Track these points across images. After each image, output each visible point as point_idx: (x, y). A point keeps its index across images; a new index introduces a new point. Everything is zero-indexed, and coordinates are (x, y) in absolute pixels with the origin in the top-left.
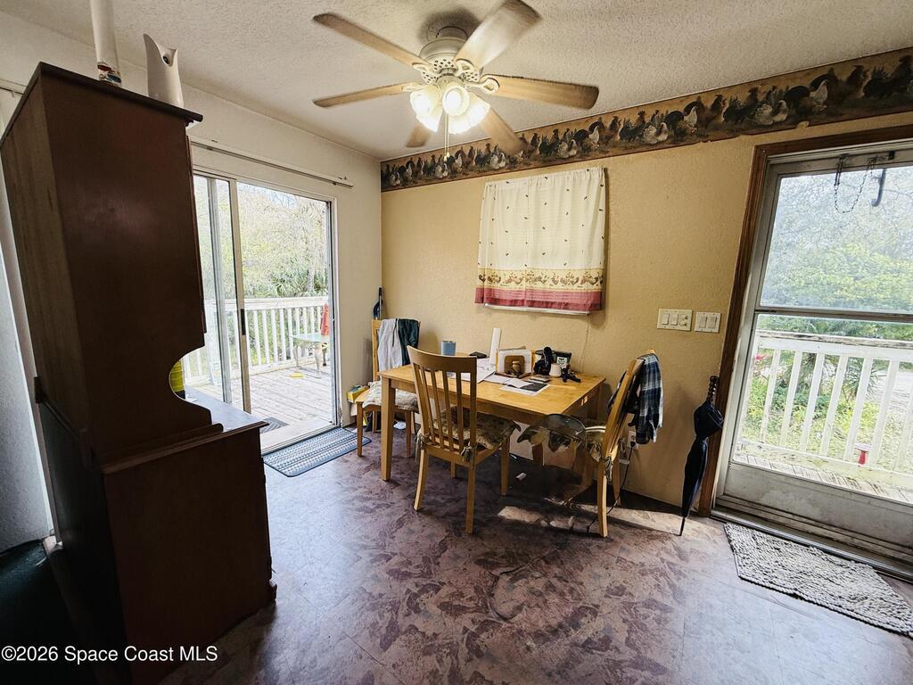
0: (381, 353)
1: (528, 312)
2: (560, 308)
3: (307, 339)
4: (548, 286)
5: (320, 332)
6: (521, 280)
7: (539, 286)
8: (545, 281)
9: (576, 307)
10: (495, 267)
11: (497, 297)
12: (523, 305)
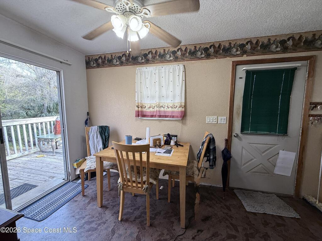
0: (91, 143)
1: (158, 120)
2: (171, 118)
3: (45, 137)
4: (166, 109)
5: (53, 133)
6: (154, 107)
7: (162, 109)
8: (164, 107)
9: (177, 117)
10: (143, 102)
11: (145, 114)
12: (155, 117)
